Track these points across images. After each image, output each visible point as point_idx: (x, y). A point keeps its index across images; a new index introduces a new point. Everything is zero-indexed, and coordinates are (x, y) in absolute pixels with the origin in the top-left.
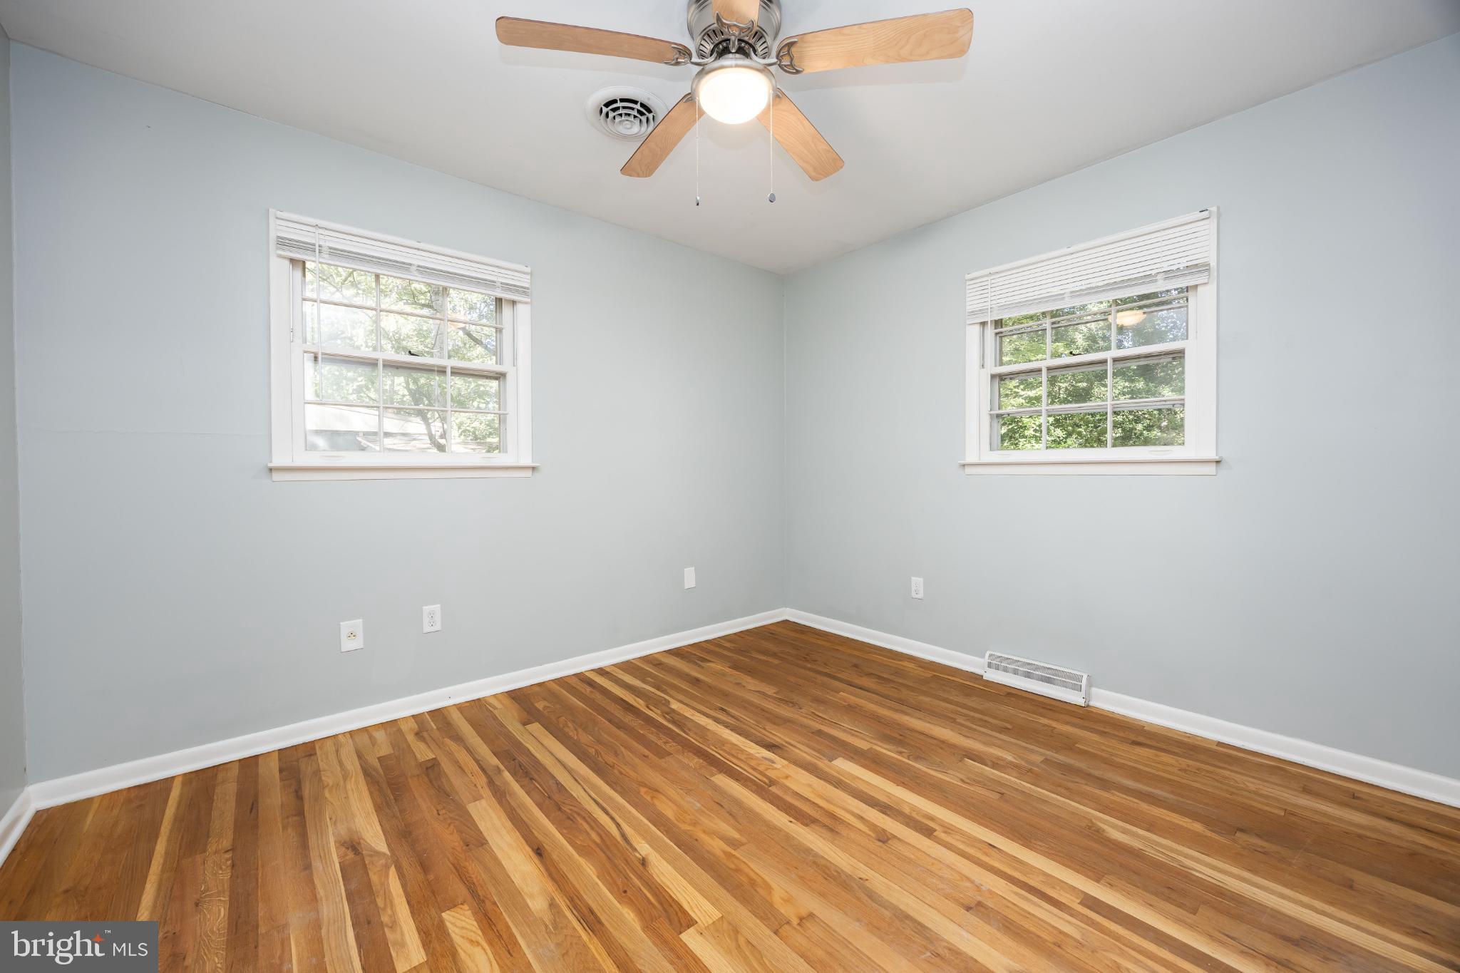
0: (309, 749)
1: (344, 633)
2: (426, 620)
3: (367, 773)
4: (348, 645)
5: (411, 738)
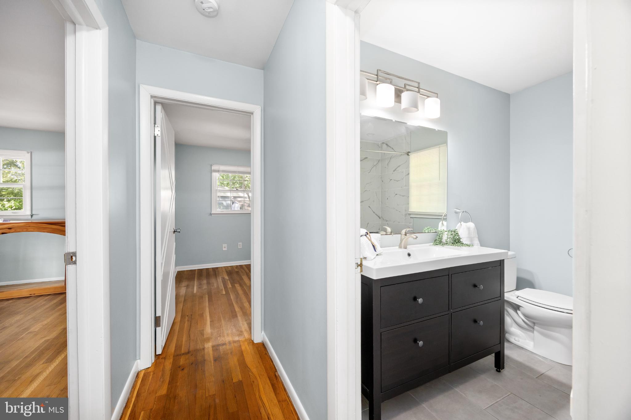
0: (217, 268)
1: (223, 247)
2: (239, 246)
3: (227, 272)
4: (224, 249)
5: (235, 268)
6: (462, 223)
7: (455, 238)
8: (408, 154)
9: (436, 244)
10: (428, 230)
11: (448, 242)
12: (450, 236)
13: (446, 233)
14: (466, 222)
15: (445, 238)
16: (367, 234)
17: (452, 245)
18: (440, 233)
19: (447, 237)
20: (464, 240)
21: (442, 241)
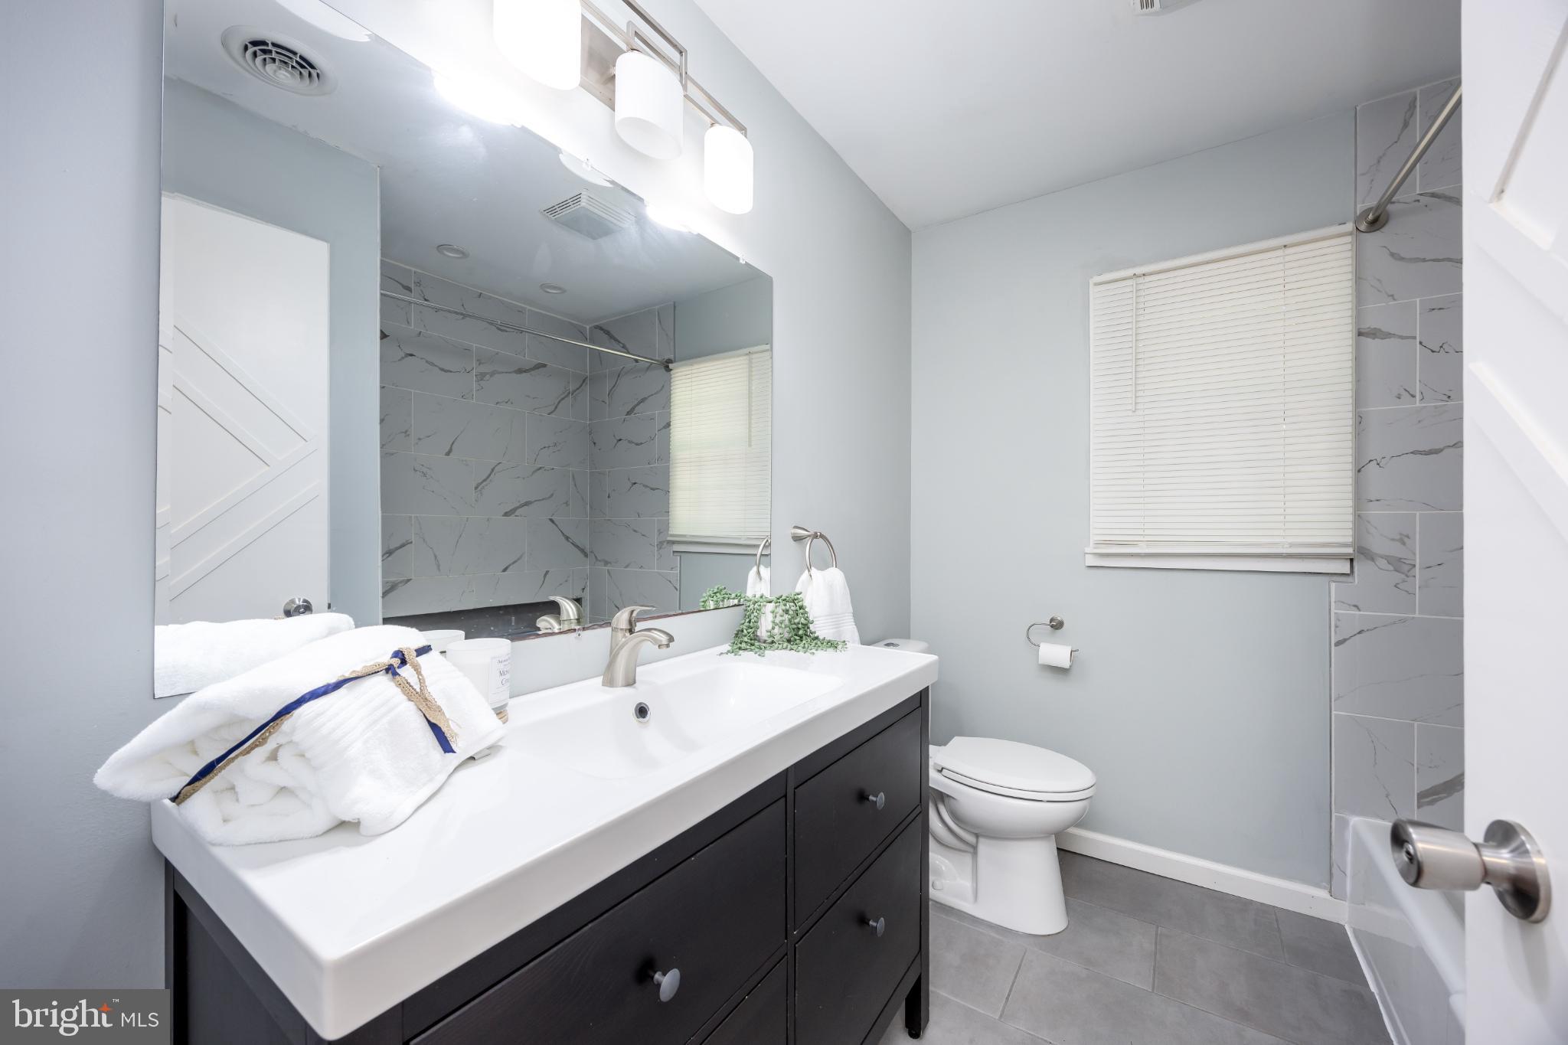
6: (814, 570)
7: (795, 624)
8: (667, 366)
9: (740, 648)
10: (715, 598)
11: (777, 638)
12: (781, 618)
13: (771, 606)
14: (823, 567)
15: (766, 624)
16: (404, 662)
17: (789, 646)
18: (752, 606)
19: (774, 622)
20: (821, 628)
21: (759, 634)
